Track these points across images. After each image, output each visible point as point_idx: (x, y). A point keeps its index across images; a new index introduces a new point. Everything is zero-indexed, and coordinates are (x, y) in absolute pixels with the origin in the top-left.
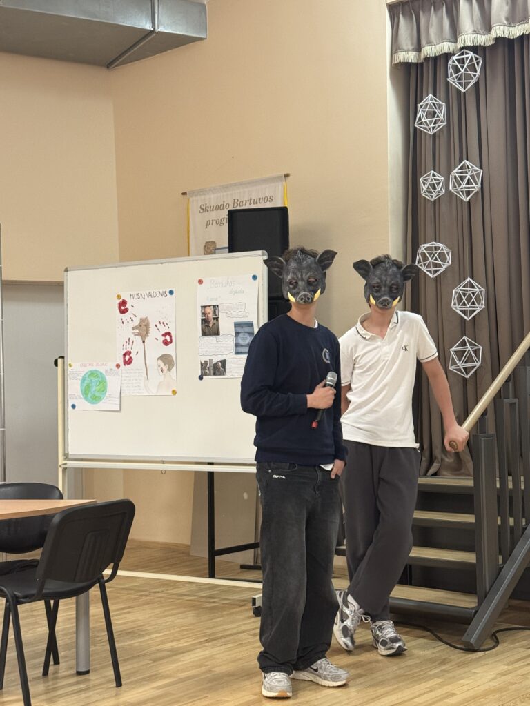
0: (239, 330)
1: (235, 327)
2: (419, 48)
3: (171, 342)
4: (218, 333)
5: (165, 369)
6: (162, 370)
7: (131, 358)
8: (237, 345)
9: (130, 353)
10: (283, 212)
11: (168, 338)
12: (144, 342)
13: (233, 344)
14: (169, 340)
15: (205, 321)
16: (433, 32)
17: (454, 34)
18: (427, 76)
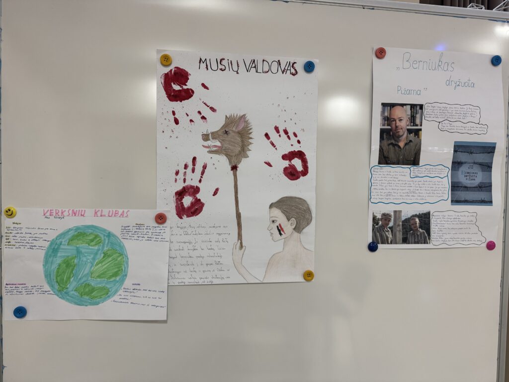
0: (463, 157)
1: (455, 151)
3: (305, 172)
4: (414, 161)
5: (288, 227)
6: (280, 230)
7: (198, 201)
8: (455, 187)
9: (196, 190)
11: (297, 163)
12: (234, 168)
13: (446, 184)
14: (300, 168)
15: (388, 134)
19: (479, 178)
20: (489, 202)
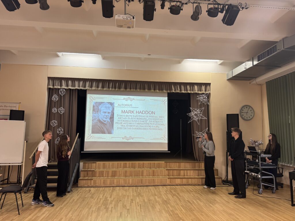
2: (53, 86)
10: (23, 111)
16: (57, 84)
17: (61, 85)
18: (54, 91)
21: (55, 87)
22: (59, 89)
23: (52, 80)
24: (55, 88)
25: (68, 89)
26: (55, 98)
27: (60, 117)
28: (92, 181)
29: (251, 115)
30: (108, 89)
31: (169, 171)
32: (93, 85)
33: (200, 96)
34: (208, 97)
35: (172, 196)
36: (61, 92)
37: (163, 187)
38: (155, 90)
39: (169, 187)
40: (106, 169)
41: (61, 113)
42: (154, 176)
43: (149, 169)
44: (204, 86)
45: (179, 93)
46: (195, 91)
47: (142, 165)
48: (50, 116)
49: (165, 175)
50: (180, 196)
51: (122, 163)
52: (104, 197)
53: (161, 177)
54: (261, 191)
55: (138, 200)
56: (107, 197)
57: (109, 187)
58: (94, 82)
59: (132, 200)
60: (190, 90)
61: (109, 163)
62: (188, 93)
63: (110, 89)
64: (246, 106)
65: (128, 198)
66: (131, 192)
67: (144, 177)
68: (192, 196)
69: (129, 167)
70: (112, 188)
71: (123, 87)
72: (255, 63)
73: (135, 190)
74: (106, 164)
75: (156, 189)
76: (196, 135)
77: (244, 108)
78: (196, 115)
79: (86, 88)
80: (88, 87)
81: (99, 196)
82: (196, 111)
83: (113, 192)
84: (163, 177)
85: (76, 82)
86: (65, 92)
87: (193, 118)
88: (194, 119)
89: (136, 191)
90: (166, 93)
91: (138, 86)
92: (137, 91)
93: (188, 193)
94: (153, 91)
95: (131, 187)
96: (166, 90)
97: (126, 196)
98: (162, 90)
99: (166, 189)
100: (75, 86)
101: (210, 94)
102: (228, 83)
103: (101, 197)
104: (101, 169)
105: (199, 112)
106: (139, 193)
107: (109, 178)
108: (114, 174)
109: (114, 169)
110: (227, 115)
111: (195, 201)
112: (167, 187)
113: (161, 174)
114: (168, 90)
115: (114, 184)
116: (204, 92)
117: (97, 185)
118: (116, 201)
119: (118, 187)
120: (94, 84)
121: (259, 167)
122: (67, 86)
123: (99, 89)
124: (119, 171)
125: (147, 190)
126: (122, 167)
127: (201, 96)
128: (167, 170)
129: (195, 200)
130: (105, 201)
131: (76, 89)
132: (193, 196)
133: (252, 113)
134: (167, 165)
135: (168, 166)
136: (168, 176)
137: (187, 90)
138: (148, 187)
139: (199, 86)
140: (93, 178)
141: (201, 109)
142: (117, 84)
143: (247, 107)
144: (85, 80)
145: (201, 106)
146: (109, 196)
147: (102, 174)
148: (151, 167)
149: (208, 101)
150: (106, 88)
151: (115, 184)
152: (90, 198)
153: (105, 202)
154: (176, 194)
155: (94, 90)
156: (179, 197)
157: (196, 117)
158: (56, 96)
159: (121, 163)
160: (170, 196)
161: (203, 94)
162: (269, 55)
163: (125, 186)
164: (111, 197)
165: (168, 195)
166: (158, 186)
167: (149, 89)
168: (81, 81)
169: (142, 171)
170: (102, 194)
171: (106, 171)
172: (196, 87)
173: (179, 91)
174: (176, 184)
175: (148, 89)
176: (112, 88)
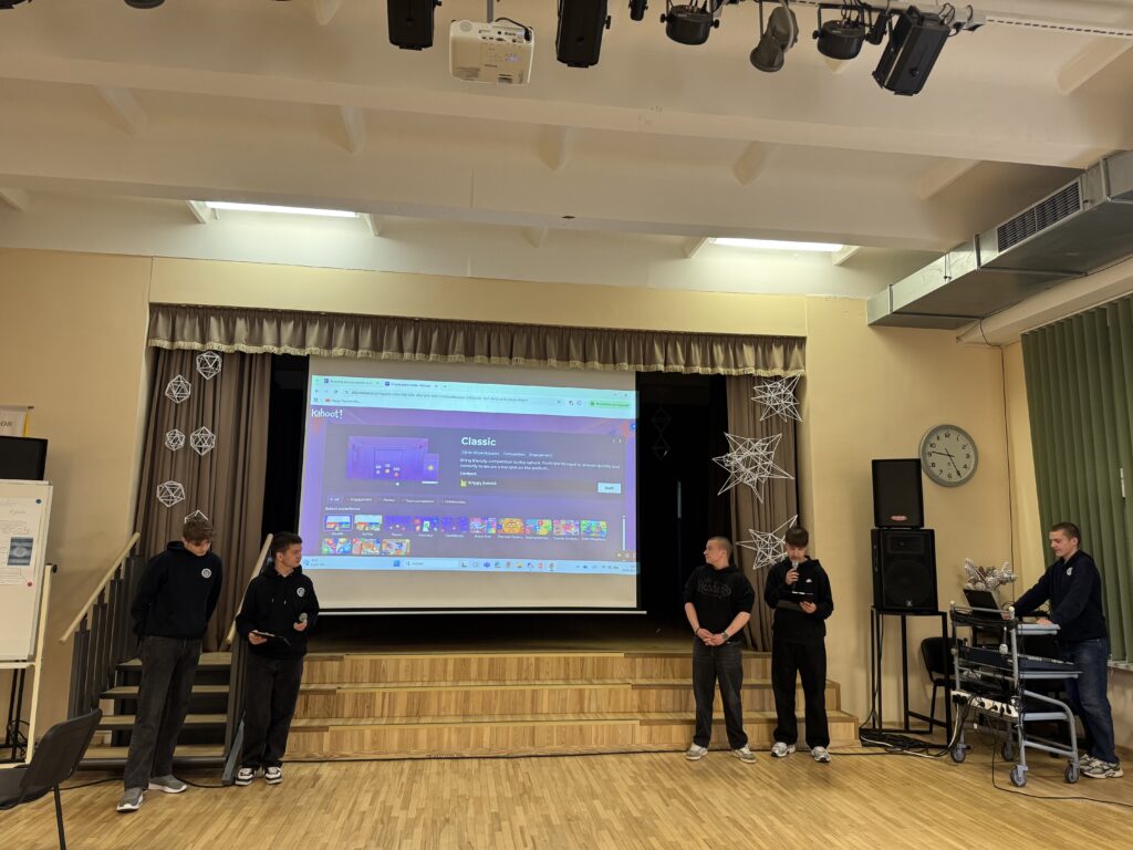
0: (15, 544)
1: (12, 542)
2: (173, 339)
8: (11, 557)
10: (44, 442)
13: (6, 556)
16: (186, 332)
17: (204, 339)
18: (176, 361)
19: (25, 553)
20: (28, 564)
21: (181, 344)
22: (194, 353)
23: (166, 315)
24: (178, 350)
25: (231, 351)
26: (178, 388)
27: (197, 465)
28: (327, 735)
29: (965, 467)
30: (397, 355)
31: (644, 691)
32: (336, 339)
33: (765, 389)
34: (794, 393)
35: (664, 801)
36: (203, 363)
37: (621, 762)
38: (585, 360)
39: (645, 757)
40: (382, 685)
41: (201, 449)
42: (582, 712)
43: (561, 682)
44: (782, 348)
45: (680, 374)
46: (745, 366)
47: (533, 668)
48: (153, 461)
49: (628, 710)
50: (697, 799)
51: (451, 658)
52: (378, 806)
53: (610, 716)
54: (1021, 774)
55: (520, 818)
56: (388, 804)
57: (396, 762)
58: (340, 325)
59: (496, 817)
60: (726, 364)
61: (398, 661)
62: (719, 375)
63: (407, 355)
64: (947, 428)
65: (479, 812)
66: (490, 782)
67: (543, 718)
68: (747, 800)
69: (480, 677)
70: (407, 764)
71: (456, 350)
72: (989, 255)
73: (507, 773)
74: (383, 662)
75: (592, 767)
76: (748, 544)
77: (938, 438)
78: (748, 462)
79: (306, 352)
80: (317, 345)
81: (355, 803)
82: (750, 445)
83: (415, 781)
84: (622, 717)
85: (266, 324)
86: (220, 365)
87: (738, 474)
88: (740, 479)
89: (509, 779)
90: (628, 372)
91: (520, 345)
92: (514, 363)
93: (728, 786)
94: (578, 363)
95: (487, 761)
96: (629, 363)
97: (471, 801)
98: (615, 363)
99: (631, 766)
100: (260, 342)
101: (803, 378)
102: (873, 338)
103: (364, 805)
104: (365, 687)
105: (761, 453)
106: (524, 785)
107: (397, 721)
108: (417, 709)
109: (419, 684)
110: (876, 463)
111: (759, 821)
112: (637, 757)
113: (609, 704)
114: (637, 362)
115: (415, 745)
116: (778, 371)
117: (348, 753)
118: (429, 822)
119: (434, 761)
120: (341, 333)
121: (1011, 674)
122: (230, 340)
123: (359, 356)
124: (440, 693)
125: (556, 775)
126: (450, 678)
127: (769, 386)
128: (635, 687)
129: (761, 815)
130: (382, 823)
131: (264, 355)
132: (748, 796)
133: (968, 456)
134: (633, 670)
135: (639, 673)
136: (640, 712)
137: (713, 365)
138: (561, 759)
139: (760, 350)
140: (329, 722)
141: (768, 441)
142: (435, 336)
143: (951, 432)
144: (303, 319)
145: (768, 428)
146: (398, 803)
147: (369, 707)
148: (571, 676)
149: (798, 408)
150: (387, 349)
151: (423, 748)
152: (319, 809)
153: (381, 826)
154: (680, 791)
155: (338, 358)
156: (693, 804)
157: (748, 471)
158: (184, 382)
159: (446, 660)
160: (653, 800)
161: (777, 378)
162: (1044, 226)
163: (464, 758)
164: (405, 806)
165: (644, 793)
166: (598, 757)
167: (565, 356)
168: (285, 322)
169: (534, 692)
170: (366, 791)
171: (384, 694)
172: (748, 352)
173: (680, 368)
174: (671, 748)
175: (557, 359)
176: (415, 352)
